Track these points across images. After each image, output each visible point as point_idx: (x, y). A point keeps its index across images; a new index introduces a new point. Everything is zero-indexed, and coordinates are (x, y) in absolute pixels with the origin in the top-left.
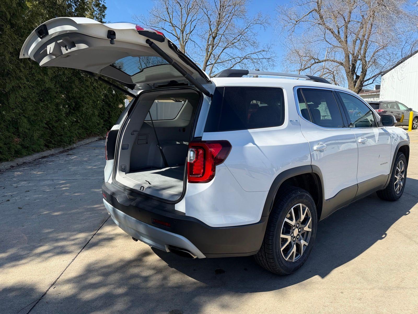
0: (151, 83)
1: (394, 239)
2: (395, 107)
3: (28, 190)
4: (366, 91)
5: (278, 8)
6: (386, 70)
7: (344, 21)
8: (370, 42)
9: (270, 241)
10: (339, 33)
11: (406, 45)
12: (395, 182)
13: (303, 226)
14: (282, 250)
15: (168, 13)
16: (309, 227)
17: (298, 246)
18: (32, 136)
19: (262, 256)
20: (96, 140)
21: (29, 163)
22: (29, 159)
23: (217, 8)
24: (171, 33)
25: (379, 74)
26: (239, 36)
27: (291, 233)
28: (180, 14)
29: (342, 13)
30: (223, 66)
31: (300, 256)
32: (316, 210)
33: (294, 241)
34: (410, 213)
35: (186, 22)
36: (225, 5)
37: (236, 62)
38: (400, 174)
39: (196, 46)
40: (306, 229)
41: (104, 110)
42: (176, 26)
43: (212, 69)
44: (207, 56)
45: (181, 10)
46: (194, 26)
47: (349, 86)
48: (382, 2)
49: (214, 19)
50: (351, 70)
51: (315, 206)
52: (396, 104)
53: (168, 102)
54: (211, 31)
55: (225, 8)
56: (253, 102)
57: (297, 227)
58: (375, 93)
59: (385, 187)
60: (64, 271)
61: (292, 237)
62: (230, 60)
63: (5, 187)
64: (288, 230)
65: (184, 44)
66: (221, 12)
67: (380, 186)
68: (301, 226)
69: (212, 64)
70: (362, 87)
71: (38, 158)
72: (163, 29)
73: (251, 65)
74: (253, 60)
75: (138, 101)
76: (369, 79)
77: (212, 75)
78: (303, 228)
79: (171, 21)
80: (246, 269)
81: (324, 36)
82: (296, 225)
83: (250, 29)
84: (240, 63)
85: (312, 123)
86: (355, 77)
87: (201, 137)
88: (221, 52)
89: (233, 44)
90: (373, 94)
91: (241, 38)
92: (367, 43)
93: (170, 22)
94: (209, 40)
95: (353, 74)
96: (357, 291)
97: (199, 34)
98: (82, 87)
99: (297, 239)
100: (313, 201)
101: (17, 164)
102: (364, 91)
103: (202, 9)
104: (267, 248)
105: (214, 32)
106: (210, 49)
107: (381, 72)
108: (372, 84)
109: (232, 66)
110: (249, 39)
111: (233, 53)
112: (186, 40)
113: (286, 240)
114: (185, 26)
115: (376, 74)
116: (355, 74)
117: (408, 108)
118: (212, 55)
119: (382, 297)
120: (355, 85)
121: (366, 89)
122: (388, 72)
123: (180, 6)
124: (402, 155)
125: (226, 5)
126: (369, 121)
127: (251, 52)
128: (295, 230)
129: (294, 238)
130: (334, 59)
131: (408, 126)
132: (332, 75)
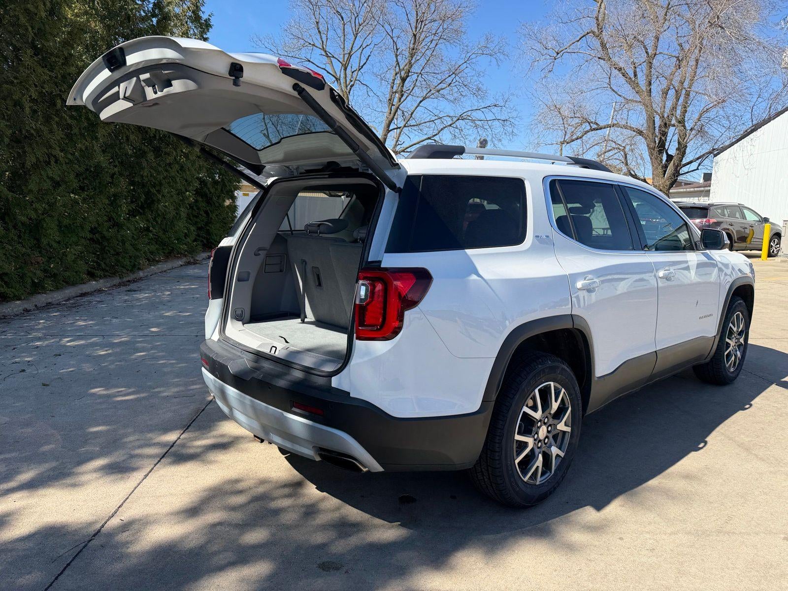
0: (293, 164)
1: (719, 451)
2: (738, 215)
3: (59, 354)
4: (686, 184)
5: (523, 27)
6: (722, 146)
7: (646, 55)
8: (694, 94)
9: (497, 445)
10: (635, 75)
11: (760, 100)
12: (727, 350)
13: (556, 421)
14: (517, 461)
15: (319, 32)
16: (566, 425)
17: (547, 457)
18: (64, 254)
19: (482, 472)
20: (181, 266)
21: (57, 304)
22: (57, 296)
23: (410, 24)
24: (323, 69)
25: (710, 153)
26: (450, 76)
27: (533, 434)
28: (341, 34)
29: (642, 39)
30: (420, 131)
31: (549, 475)
32: (579, 395)
33: (538, 448)
34: (752, 407)
35: (352, 49)
36: (424, 19)
37: (444, 126)
38: (735, 337)
39: (371, 94)
40: (561, 426)
41: (198, 209)
42: (333, 57)
43: (399, 137)
44: (390, 113)
45: (342, 26)
46: (367, 57)
47: (653, 174)
48: (716, 20)
49: (404, 45)
50: (657, 145)
51: (577, 388)
52: (740, 209)
53: (315, 196)
54: (397, 67)
55: (425, 25)
56: (473, 200)
57: (545, 424)
58: (702, 189)
59: (708, 360)
60: (130, 495)
61: (535, 440)
62: (433, 121)
63: (15, 347)
64: (529, 427)
65: (347, 89)
66: (417, 31)
67: (700, 357)
68: (551, 421)
69: (400, 128)
70: (677, 176)
71: (74, 295)
72: (309, 61)
73: (470, 132)
74: (476, 122)
75: (269, 195)
76: (691, 162)
77: (398, 148)
78: (555, 425)
79: (324, 46)
80: (453, 497)
81: (608, 80)
82: (543, 419)
83: (471, 64)
84: (450, 128)
85: (574, 241)
86: (665, 158)
87: (380, 262)
88: (416, 106)
89: (438, 91)
90: (698, 189)
91: (454, 81)
92: (688, 94)
93: (321, 48)
94: (394, 83)
95: (660, 152)
96: (648, 536)
97: (375, 71)
98: (160, 166)
99: (545, 444)
100: (575, 378)
101: (36, 306)
102: (682, 184)
103: (383, 26)
104: (491, 457)
105: (403, 69)
106: (396, 100)
107: (714, 149)
108: (696, 171)
109: (436, 132)
110: (469, 81)
111: (438, 108)
112: (352, 83)
113: (525, 445)
114: (350, 55)
115: (704, 152)
116: (665, 153)
117: (761, 217)
118: (399, 112)
119: (691, 546)
120: (665, 172)
121: (686, 180)
122: (725, 150)
123: (341, 20)
124: (739, 302)
125: (426, 20)
126: (680, 240)
127: (471, 107)
128: (541, 429)
129: (538, 443)
130: (627, 123)
131: (761, 250)
132: (623, 153)
